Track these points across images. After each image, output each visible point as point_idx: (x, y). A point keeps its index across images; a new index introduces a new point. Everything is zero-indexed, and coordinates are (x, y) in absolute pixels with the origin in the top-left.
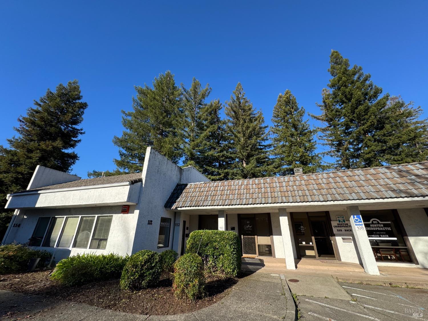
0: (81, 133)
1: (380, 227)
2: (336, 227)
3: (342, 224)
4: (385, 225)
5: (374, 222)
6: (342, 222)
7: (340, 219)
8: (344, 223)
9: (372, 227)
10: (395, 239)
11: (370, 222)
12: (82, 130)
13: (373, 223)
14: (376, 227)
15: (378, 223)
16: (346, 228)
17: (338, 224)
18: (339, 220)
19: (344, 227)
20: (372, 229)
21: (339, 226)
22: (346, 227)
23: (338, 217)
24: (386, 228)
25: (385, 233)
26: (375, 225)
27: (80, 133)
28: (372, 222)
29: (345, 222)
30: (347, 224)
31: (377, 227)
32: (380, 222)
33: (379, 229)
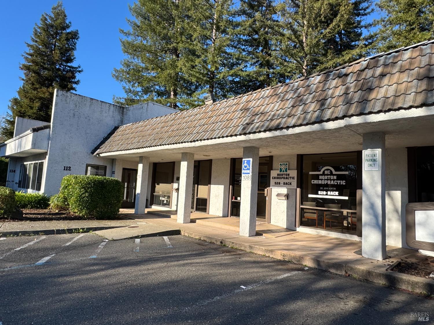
0: (80, 71)
1: (331, 180)
2: (275, 178)
3: (282, 175)
4: (340, 177)
5: (326, 172)
6: (283, 172)
7: (282, 167)
8: (285, 173)
9: (320, 180)
10: (347, 198)
11: (321, 173)
12: (79, 67)
13: (324, 174)
14: (326, 180)
15: (331, 174)
16: (286, 181)
17: (278, 175)
18: (281, 169)
19: (284, 178)
20: (320, 182)
21: (279, 177)
22: (286, 178)
23: (281, 165)
24: (339, 182)
25: (335, 189)
26: (326, 177)
27: (78, 71)
28: (324, 172)
29: (286, 171)
30: (289, 175)
31: (328, 180)
32: (334, 172)
33: (329, 182)
